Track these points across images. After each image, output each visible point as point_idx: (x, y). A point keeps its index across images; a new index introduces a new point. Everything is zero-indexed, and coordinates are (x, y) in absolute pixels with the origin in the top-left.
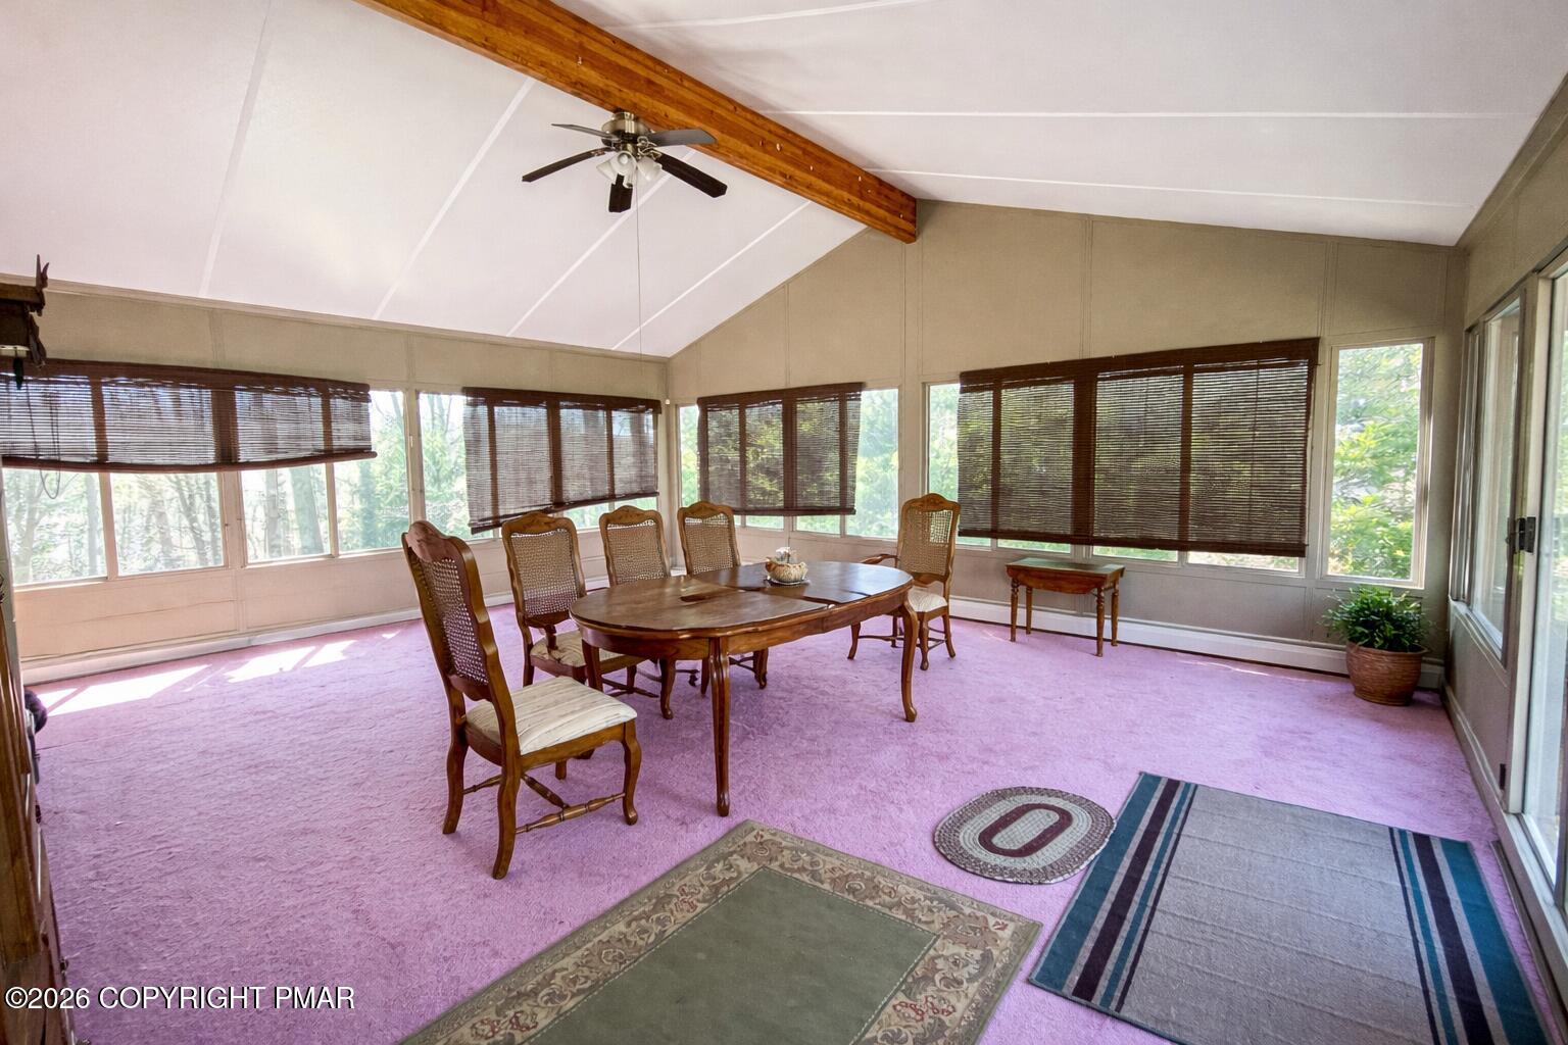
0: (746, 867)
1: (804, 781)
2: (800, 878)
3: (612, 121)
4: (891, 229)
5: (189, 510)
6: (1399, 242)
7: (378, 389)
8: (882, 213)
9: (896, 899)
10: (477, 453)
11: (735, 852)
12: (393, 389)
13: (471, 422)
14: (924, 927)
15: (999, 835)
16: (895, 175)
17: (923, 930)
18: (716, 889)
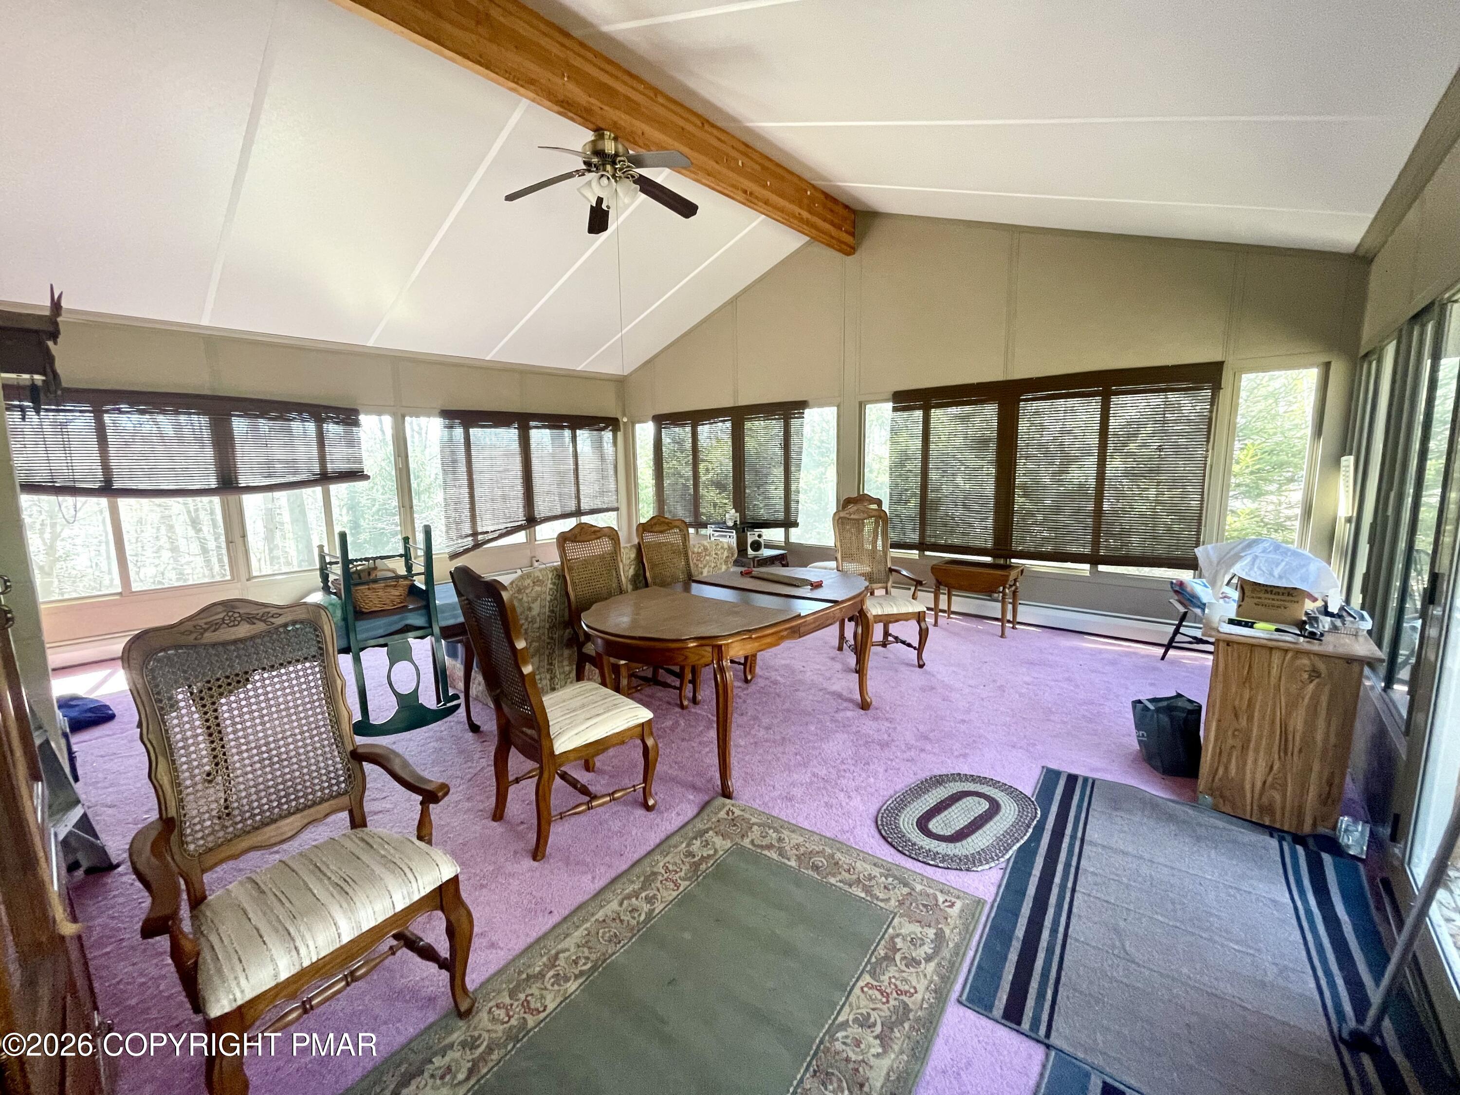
0: (721, 844)
1: (762, 769)
2: (768, 854)
3: (593, 141)
4: (834, 242)
5: (195, 523)
6: (1258, 246)
7: (367, 413)
8: (827, 226)
9: (855, 877)
10: (454, 472)
11: (711, 829)
12: (380, 414)
13: (448, 445)
14: (882, 904)
15: (934, 820)
16: (839, 187)
17: (882, 908)
18: (696, 866)
